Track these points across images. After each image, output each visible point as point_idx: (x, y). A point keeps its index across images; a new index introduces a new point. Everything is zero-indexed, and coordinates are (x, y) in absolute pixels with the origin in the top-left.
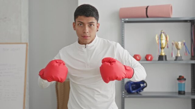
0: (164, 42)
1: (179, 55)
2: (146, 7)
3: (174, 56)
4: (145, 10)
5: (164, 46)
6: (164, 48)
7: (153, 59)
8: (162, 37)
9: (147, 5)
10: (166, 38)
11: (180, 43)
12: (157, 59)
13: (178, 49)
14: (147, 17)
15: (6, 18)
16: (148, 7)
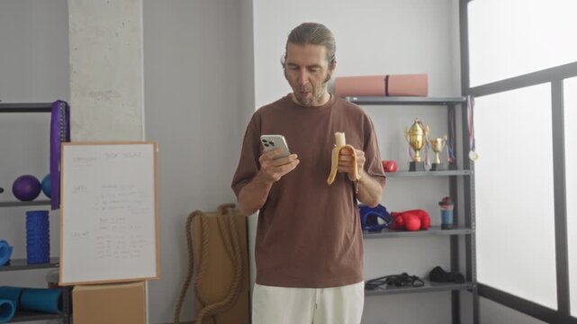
0: (420, 138)
1: (438, 162)
2: (384, 78)
3: (429, 164)
4: (384, 82)
5: (420, 146)
6: (419, 150)
7: (398, 169)
8: (417, 130)
9: (385, 74)
10: (424, 131)
11: (439, 140)
12: (408, 167)
13: (435, 151)
14: (387, 94)
15: (110, 92)
16: (387, 77)
